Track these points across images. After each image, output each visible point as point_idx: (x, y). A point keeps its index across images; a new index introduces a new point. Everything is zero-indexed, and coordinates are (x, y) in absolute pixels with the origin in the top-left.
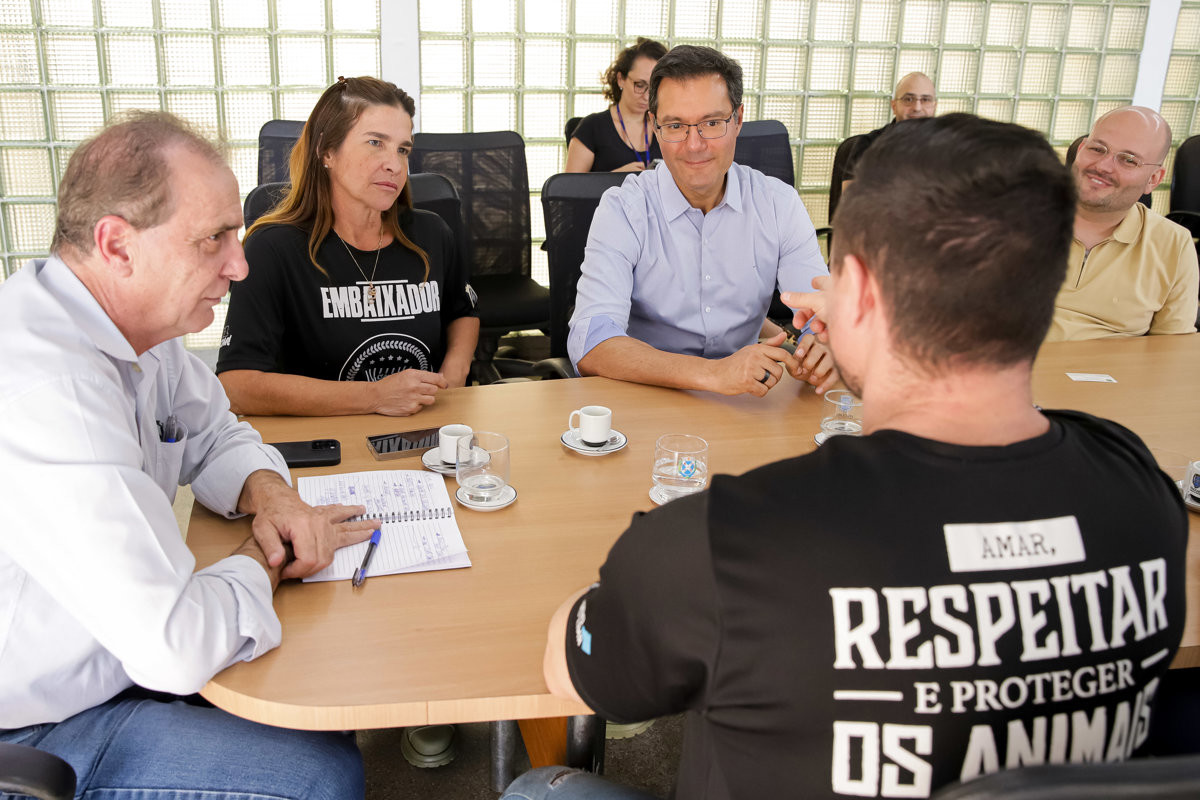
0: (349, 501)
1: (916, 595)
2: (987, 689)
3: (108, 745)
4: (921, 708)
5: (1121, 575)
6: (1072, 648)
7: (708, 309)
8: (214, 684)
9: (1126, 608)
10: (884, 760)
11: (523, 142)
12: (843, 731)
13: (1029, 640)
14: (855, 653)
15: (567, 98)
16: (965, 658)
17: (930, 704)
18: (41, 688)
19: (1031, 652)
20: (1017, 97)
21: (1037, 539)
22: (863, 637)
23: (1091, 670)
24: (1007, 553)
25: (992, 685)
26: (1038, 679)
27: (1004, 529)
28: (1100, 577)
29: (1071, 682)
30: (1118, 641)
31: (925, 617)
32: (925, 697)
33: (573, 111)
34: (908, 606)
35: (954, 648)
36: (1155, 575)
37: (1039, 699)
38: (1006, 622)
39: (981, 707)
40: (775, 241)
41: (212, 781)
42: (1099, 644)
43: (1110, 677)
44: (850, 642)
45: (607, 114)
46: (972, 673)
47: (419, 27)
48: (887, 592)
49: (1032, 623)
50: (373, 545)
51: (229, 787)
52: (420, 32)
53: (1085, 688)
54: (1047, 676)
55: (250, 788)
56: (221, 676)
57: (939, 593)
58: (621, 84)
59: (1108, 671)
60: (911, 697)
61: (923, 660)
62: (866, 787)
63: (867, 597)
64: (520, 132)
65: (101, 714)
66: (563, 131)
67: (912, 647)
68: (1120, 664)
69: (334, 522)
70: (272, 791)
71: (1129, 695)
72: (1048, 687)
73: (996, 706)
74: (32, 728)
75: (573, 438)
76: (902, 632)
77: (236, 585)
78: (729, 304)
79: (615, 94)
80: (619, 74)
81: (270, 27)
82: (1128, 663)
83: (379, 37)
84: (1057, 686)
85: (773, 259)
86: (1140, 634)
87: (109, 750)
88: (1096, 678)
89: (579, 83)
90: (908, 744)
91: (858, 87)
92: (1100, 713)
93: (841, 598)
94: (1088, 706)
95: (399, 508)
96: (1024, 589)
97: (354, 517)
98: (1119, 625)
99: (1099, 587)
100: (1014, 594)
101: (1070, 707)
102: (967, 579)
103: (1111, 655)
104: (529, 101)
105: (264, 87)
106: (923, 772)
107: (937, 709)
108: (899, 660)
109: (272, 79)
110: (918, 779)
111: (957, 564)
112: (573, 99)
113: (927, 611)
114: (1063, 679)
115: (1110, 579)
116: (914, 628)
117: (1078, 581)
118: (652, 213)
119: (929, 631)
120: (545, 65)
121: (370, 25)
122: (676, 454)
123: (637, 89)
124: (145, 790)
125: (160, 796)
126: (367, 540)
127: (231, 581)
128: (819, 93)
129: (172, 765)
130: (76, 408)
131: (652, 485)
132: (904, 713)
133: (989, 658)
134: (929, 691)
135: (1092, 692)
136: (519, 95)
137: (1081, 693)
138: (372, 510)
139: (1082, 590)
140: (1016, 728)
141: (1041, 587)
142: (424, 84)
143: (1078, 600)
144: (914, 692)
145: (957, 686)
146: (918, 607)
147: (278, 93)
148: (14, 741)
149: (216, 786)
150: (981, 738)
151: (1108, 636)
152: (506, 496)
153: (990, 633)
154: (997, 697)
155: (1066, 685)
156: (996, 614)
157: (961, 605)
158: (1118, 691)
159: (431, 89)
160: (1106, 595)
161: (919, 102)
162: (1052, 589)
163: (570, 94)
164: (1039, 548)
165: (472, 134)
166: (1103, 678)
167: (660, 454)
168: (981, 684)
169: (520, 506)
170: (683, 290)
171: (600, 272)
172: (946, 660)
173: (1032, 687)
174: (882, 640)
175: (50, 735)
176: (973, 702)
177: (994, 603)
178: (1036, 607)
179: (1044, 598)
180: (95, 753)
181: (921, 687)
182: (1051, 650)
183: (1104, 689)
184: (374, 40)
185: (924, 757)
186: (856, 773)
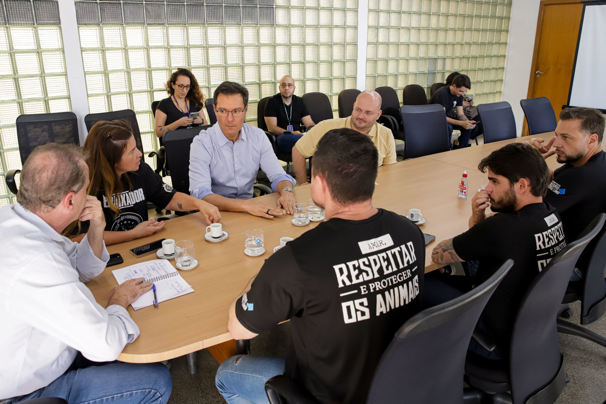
0: (136, 277)
1: (355, 262)
2: (378, 284)
3: (71, 389)
4: (363, 293)
5: (403, 247)
6: (395, 269)
7: (238, 178)
8: (123, 354)
9: (406, 256)
10: (357, 310)
11: (134, 113)
12: (344, 305)
13: (385, 269)
14: (343, 282)
15: (150, 94)
16: (371, 277)
17: (365, 291)
18: (38, 375)
19: (386, 272)
20: (319, 79)
21: (381, 242)
22: (344, 277)
23: (401, 274)
24: (375, 247)
25: (379, 283)
26: (389, 279)
27: (373, 241)
28: (398, 249)
29: (397, 278)
30: (406, 265)
31: (359, 268)
32: (363, 289)
33: (154, 99)
34: (354, 266)
35: (368, 275)
36: (411, 246)
37: (390, 284)
38: (378, 265)
39: (377, 289)
40: (259, 150)
41: (117, 391)
42: (401, 266)
43: (406, 275)
44: (342, 279)
45: (170, 98)
46: (374, 280)
47: (84, 70)
48: (348, 263)
49: (384, 264)
50: (154, 291)
51: (125, 391)
52: (85, 72)
53: (401, 279)
54: (391, 278)
55: (133, 389)
56: (125, 350)
57: (361, 261)
58: (173, 87)
59: (405, 273)
60: (360, 291)
61: (361, 280)
62: (353, 320)
63: (343, 266)
64: (132, 110)
65: (63, 379)
66: (151, 107)
67: (357, 277)
68: (407, 271)
69: (136, 285)
70: (141, 388)
71: (411, 279)
72: (391, 280)
73: (381, 288)
74: (35, 391)
75: (208, 236)
76: (354, 273)
77: (121, 317)
78: (245, 175)
79: (172, 91)
80: (172, 83)
81: (14, 73)
82: (409, 270)
83: (66, 75)
84: (394, 280)
85: (258, 156)
86: (411, 262)
87: (72, 390)
88: (402, 276)
89: (155, 87)
90: (362, 304)
91: (262, 80)
92: (405, 285)
93: (336, 268)
94: (402, 284)
95: (157, 275)
96: (381, 255)
97: (142, 282)
98: (405, 261)
99: (398, 251)
100: (379, 257)
101: (397, 285)
102: (367, 255)
103: (405, 269)
104: (135, 96)
105: (13, 101)
106: (367, 311)
107: (367, 292)
108: (355, 281)
109: (18, 97)
110: (366, 314)
111: (363, 253)
112: (153, 94)
113: (359, 266)
114: (395, 278)
115: (401, 248)
116: (357, 272)
117: (393, 251)
118: (214, 145)
119: (361, 272)
120: (139, 81)
121: (61, 70)
122: (253, 237)
123: (180, 88)
124: (90, 402)
125: (97, 402)
126: (151, 289)
127: (118, 315)
128: (248, 83)
129: (100, 389)
130: (55, 264)
131: (245, 248)
132: (359, 296)
133: (377, 276)
134: (364, 288)
135: (402, 280)
136: (130, 95)
137: (400, 281)
138: (147, 278)
139: (394, 252)
140: (387, 293)
141: (384, 254)
142: (89, 93)
143: (394, 256)
144: (360, 289)
145: (370, 285)
146: (357, 266)
147: (22, 103)
148: (29, 399)
149: (119, 392)
150: (379, 297)
151: (403, 264)
152: (195, 263)
153: (375, 269)
154: (381, 286)
155: (396, 279)
156: (376, 264)
157: (367, 263)
158: (408, 278)
159: (92, 95)
160: (400, 253)
161: (287, 86)
162: (387, 254)
163: (151, 92)
164: (381, 244)
165: (112, 112)
166: (404, 275)
167: (247, 237)
168: (376, 283)
169: (201, 266)
170: (228, 171)
171: (198, 169)
172: (367, 278)
173: (388, 281)
174: (349, 277)
175: (44, 392)
176: (375, 288)
177: (375, 260)
178: (384, 260)
179: (385, 257)
180: (66, 393)
181: (362, 287)
182: (390, 271)
183: (405, 279)
184: (64, 77)
185: (366, 307)
186: (350, 317)
